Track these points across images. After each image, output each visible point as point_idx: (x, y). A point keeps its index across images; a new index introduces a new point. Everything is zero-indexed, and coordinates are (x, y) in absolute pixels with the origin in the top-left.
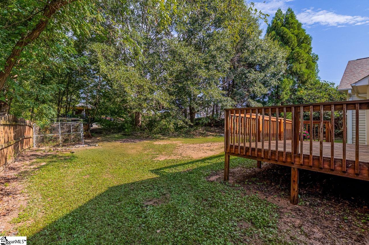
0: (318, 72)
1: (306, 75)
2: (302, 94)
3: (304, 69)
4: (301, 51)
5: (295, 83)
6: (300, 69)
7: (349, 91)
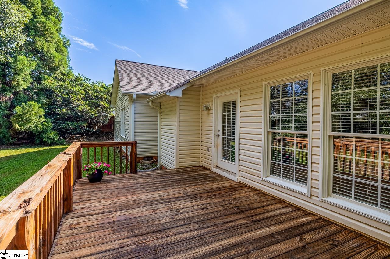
0: (69, 61)
1: (58, 60)
2: (51, 84)
3: (52, 51)
4: (50, 24)
5: (39, 67)
6: (48, 48)
7: (134, 96)
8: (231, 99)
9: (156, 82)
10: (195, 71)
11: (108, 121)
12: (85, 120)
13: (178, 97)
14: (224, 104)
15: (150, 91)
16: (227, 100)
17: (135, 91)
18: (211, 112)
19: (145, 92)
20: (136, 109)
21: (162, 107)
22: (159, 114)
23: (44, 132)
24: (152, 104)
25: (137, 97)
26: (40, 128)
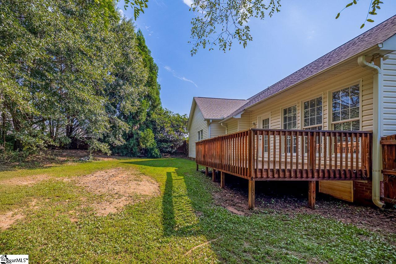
2: (155, 117)
7: (211, 121)
8: (266, 118)
9: (221, 111)
10: (244, 99)
11: (183, 143)
12: (171, 142)
13: (238, 119)
14: (263, 121)
15: (219, 117)
16: (264, 118)
17: (211, 118)
18: (256, 126)
19: (216, 118)
20: (211, 129)
21: (228, 126)
22: (226, 131)
23: (152, 149)
24: (223, 124)
25: (212, 122)
26: (151, 147)
